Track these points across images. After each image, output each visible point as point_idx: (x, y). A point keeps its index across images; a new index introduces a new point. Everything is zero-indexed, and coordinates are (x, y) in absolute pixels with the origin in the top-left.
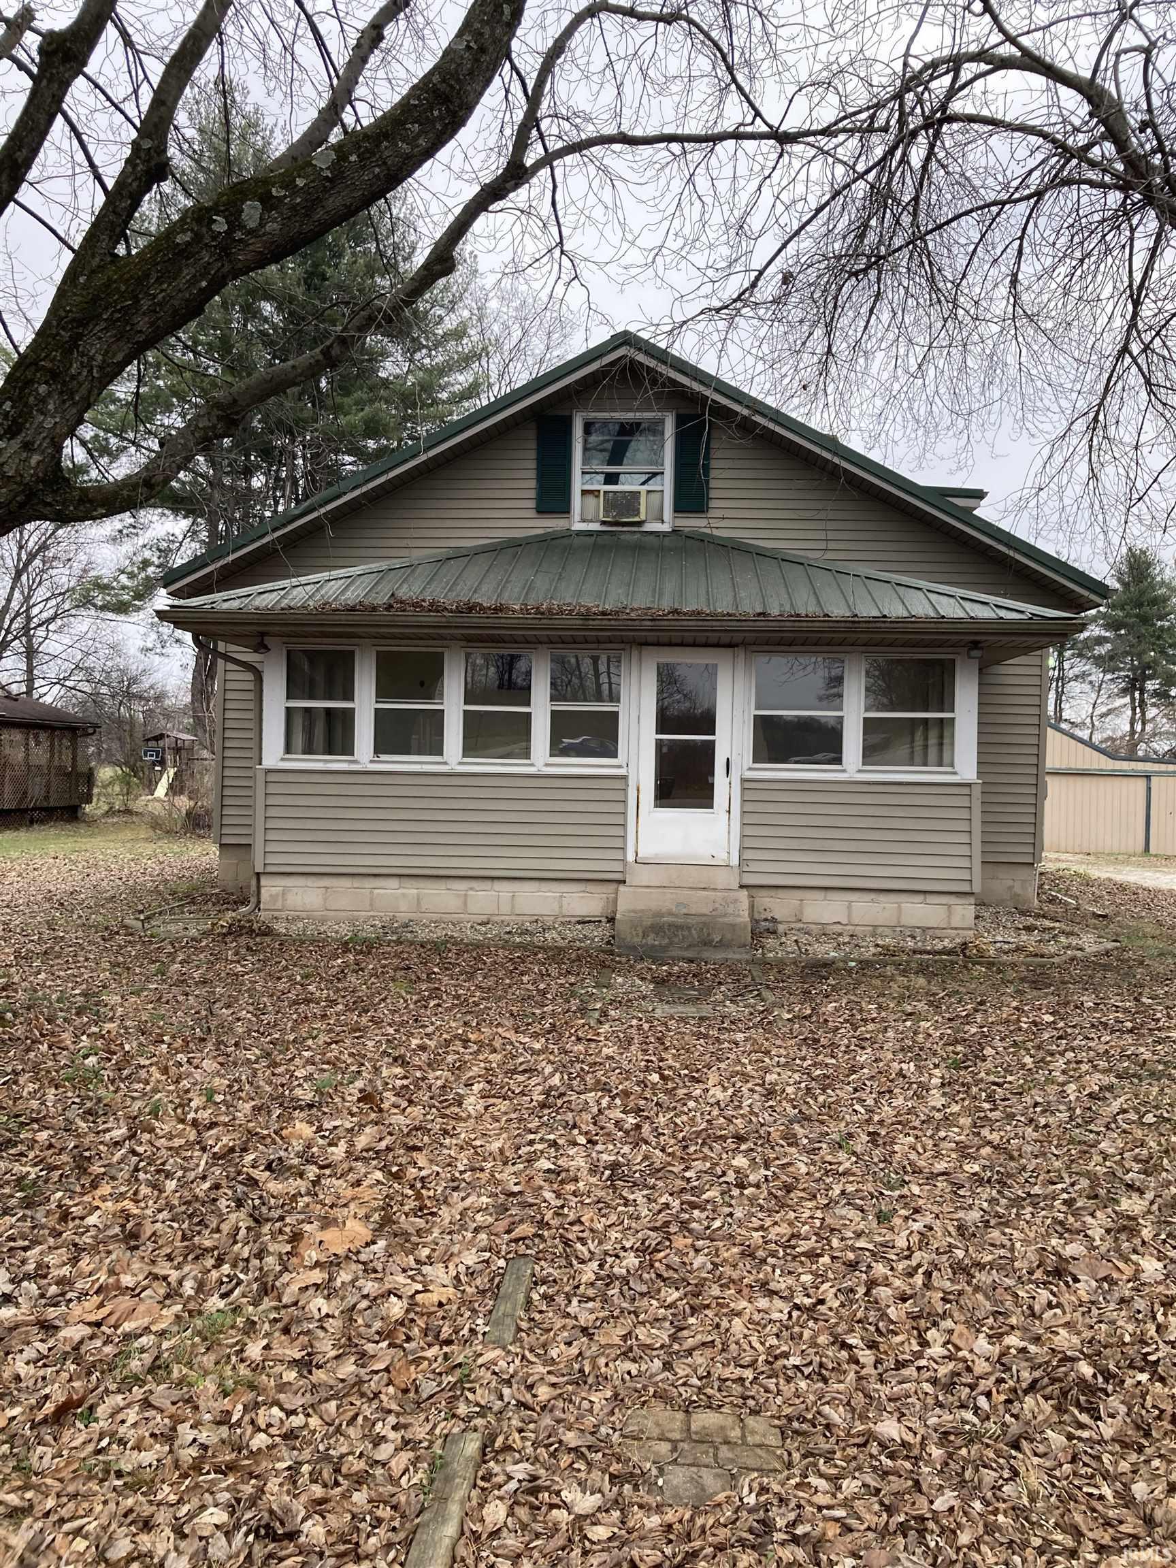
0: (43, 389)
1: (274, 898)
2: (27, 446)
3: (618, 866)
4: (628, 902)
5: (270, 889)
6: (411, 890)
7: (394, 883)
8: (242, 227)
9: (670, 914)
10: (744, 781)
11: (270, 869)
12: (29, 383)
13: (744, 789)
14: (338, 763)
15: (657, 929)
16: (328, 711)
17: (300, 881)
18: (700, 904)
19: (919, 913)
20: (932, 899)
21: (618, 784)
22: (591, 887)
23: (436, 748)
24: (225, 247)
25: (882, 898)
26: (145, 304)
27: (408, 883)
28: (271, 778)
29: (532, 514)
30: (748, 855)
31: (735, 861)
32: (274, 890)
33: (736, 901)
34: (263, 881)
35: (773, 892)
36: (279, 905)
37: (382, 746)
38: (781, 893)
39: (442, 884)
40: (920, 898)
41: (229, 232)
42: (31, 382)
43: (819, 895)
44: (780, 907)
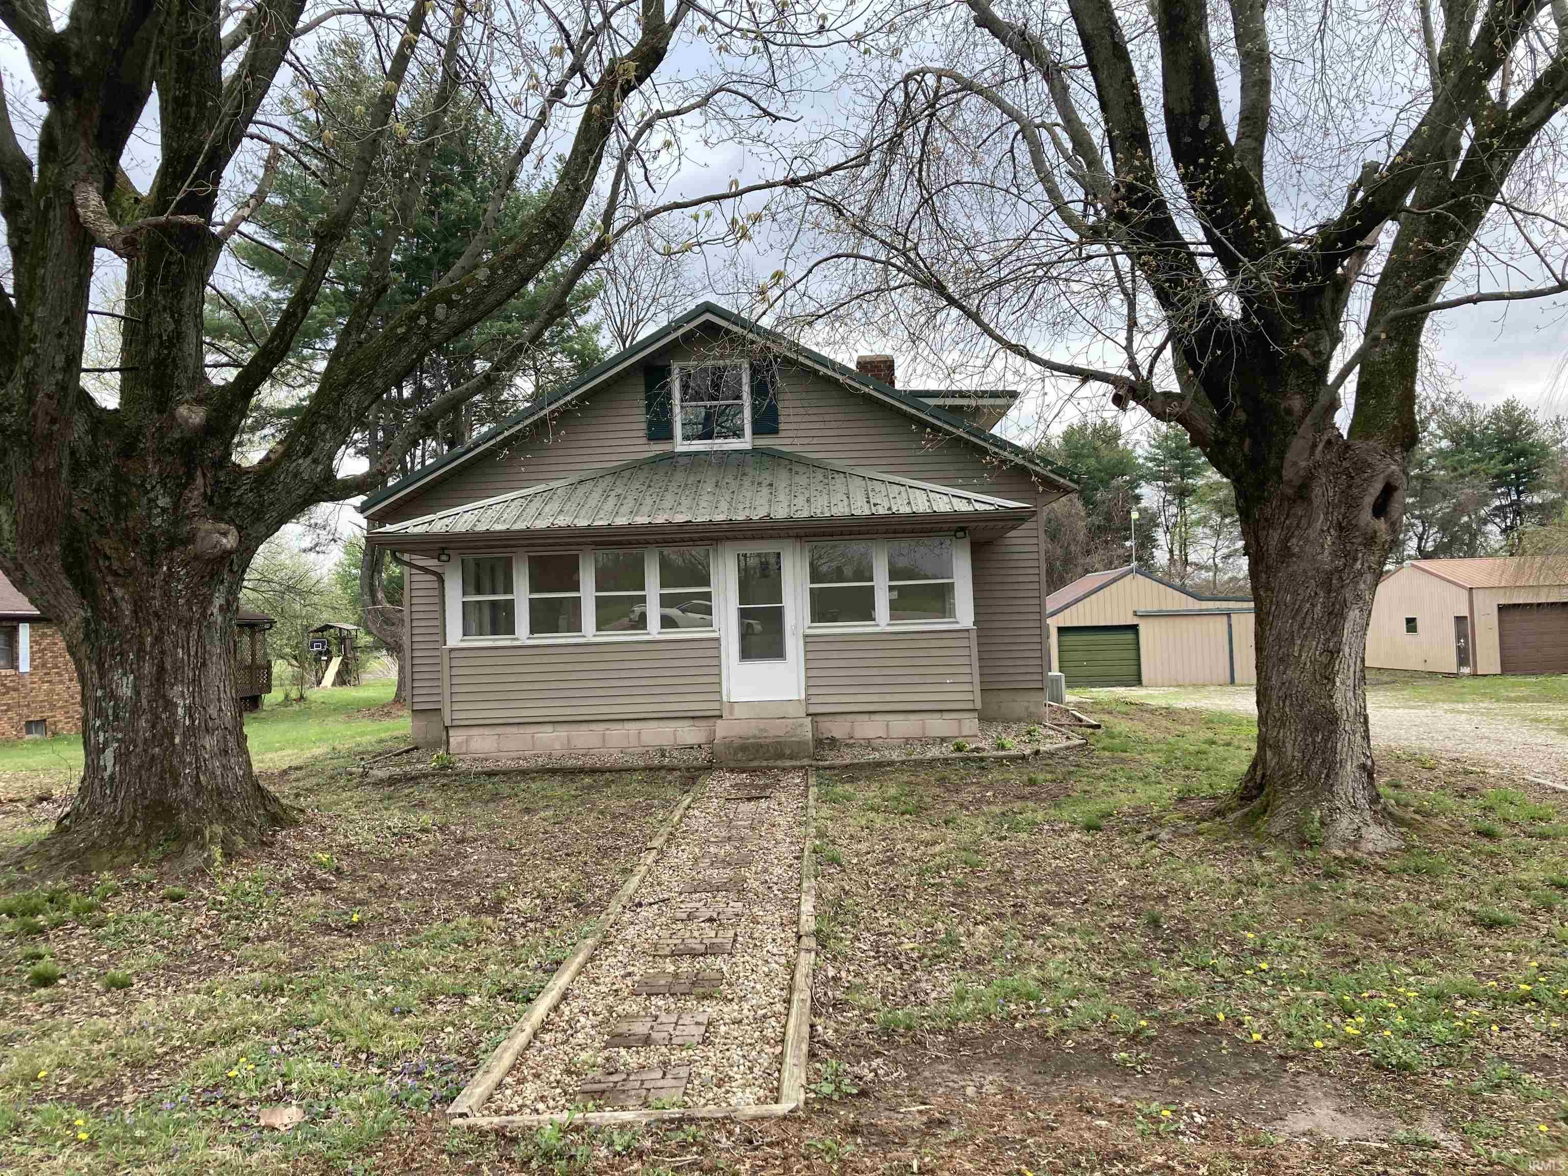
0: (323, 427)
1: (460, 745)
2: (315, 461)
3: (716, 705)
4: (722, 730)
5: (456, 738)
6: (562, 732)
7: (549, 728)
8: (435, 320)
9: (755, 737)
10: (805, 636)
11: (456, 723)
12: (314, 424)
13: (806, 643)
14: (503, 641)
15: (744, 748)
16: (493, 604)
17: (481, 731)
18: (776, 730)
19: (938, 726)
20: (946, 716)
21: (714, 644)
22: (697, 723)
23: (575, 626)
24: (426, 335)
25: (912, 717)
26: (381, 371)
27: (559, 727)
28: (453, 655)
29: (644, 441)
30: (812, 691)
31: (803, 697)
32: (460, 739)
33: (801, 725)
34: (451, 733)
35: (830, 718)
36: (464, 750)
37: (536, 627)
38: (838, 718)
39: (584, 727)
40: (938, 715)
41: (428, 325)
42: (316, 423)
43: (866, 717)
44: (837, 729)
